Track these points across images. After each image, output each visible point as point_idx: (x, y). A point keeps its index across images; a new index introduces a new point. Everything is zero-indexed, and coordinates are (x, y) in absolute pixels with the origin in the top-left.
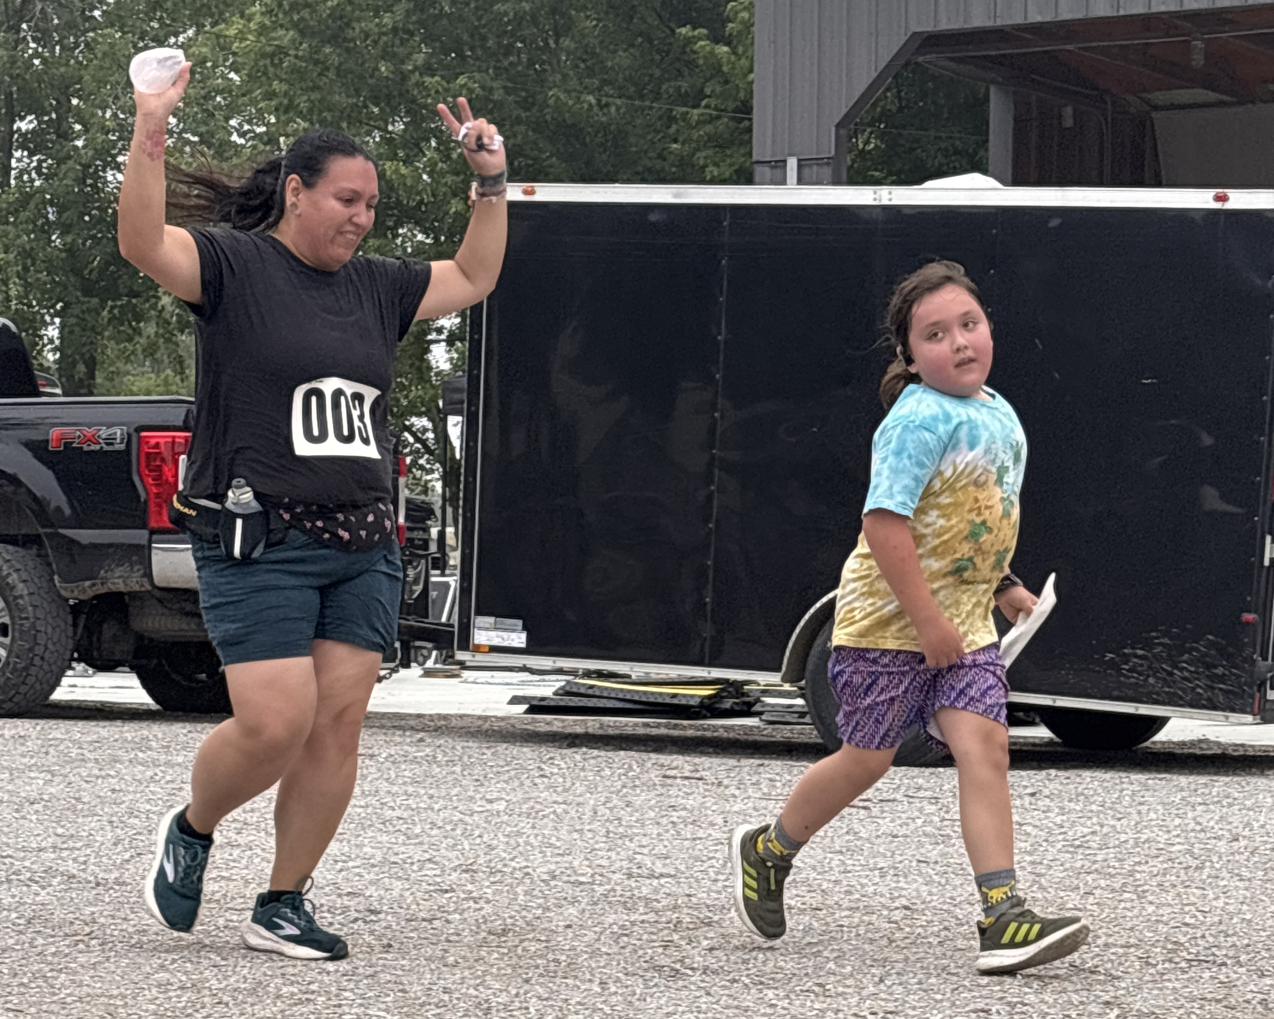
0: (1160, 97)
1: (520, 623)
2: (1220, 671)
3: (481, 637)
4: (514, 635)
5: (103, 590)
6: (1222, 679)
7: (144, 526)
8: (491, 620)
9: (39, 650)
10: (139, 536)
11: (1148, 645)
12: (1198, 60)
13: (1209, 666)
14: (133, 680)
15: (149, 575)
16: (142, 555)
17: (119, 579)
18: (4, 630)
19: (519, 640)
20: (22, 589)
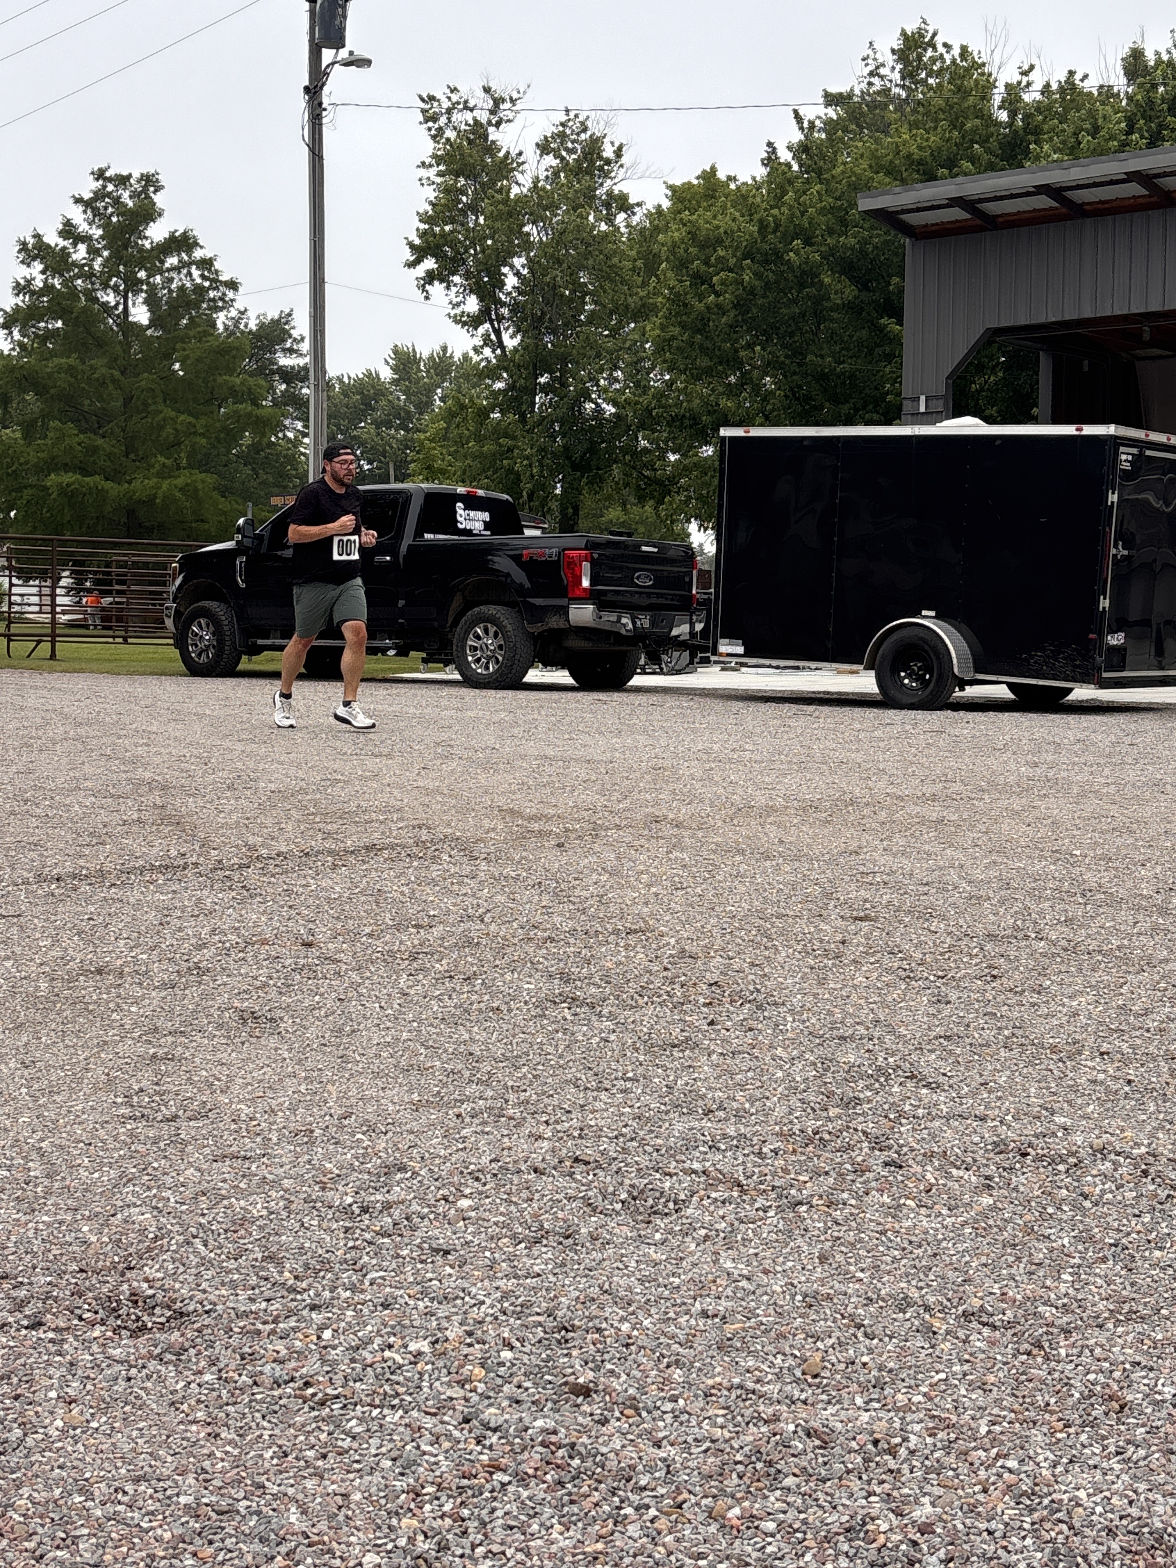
0: (1140, 352)
1: (741, 641)
2: (1078, 663)
3: (723, 649)
4: (738, 648)
5: (548, 628)
6: (1078, 667)
7: (565, 596)
8: (727, 640)
9: (517, 657)
10: (563, 602)
11: (1043, 650)
12: (1146, 337)
13: (1073, 660)
14: (566, 673)
15: (568, 620)
16: (564, 611)
17: (554, 622)
18: (500, 647)
19: (740, 650)
20: (509, 628)
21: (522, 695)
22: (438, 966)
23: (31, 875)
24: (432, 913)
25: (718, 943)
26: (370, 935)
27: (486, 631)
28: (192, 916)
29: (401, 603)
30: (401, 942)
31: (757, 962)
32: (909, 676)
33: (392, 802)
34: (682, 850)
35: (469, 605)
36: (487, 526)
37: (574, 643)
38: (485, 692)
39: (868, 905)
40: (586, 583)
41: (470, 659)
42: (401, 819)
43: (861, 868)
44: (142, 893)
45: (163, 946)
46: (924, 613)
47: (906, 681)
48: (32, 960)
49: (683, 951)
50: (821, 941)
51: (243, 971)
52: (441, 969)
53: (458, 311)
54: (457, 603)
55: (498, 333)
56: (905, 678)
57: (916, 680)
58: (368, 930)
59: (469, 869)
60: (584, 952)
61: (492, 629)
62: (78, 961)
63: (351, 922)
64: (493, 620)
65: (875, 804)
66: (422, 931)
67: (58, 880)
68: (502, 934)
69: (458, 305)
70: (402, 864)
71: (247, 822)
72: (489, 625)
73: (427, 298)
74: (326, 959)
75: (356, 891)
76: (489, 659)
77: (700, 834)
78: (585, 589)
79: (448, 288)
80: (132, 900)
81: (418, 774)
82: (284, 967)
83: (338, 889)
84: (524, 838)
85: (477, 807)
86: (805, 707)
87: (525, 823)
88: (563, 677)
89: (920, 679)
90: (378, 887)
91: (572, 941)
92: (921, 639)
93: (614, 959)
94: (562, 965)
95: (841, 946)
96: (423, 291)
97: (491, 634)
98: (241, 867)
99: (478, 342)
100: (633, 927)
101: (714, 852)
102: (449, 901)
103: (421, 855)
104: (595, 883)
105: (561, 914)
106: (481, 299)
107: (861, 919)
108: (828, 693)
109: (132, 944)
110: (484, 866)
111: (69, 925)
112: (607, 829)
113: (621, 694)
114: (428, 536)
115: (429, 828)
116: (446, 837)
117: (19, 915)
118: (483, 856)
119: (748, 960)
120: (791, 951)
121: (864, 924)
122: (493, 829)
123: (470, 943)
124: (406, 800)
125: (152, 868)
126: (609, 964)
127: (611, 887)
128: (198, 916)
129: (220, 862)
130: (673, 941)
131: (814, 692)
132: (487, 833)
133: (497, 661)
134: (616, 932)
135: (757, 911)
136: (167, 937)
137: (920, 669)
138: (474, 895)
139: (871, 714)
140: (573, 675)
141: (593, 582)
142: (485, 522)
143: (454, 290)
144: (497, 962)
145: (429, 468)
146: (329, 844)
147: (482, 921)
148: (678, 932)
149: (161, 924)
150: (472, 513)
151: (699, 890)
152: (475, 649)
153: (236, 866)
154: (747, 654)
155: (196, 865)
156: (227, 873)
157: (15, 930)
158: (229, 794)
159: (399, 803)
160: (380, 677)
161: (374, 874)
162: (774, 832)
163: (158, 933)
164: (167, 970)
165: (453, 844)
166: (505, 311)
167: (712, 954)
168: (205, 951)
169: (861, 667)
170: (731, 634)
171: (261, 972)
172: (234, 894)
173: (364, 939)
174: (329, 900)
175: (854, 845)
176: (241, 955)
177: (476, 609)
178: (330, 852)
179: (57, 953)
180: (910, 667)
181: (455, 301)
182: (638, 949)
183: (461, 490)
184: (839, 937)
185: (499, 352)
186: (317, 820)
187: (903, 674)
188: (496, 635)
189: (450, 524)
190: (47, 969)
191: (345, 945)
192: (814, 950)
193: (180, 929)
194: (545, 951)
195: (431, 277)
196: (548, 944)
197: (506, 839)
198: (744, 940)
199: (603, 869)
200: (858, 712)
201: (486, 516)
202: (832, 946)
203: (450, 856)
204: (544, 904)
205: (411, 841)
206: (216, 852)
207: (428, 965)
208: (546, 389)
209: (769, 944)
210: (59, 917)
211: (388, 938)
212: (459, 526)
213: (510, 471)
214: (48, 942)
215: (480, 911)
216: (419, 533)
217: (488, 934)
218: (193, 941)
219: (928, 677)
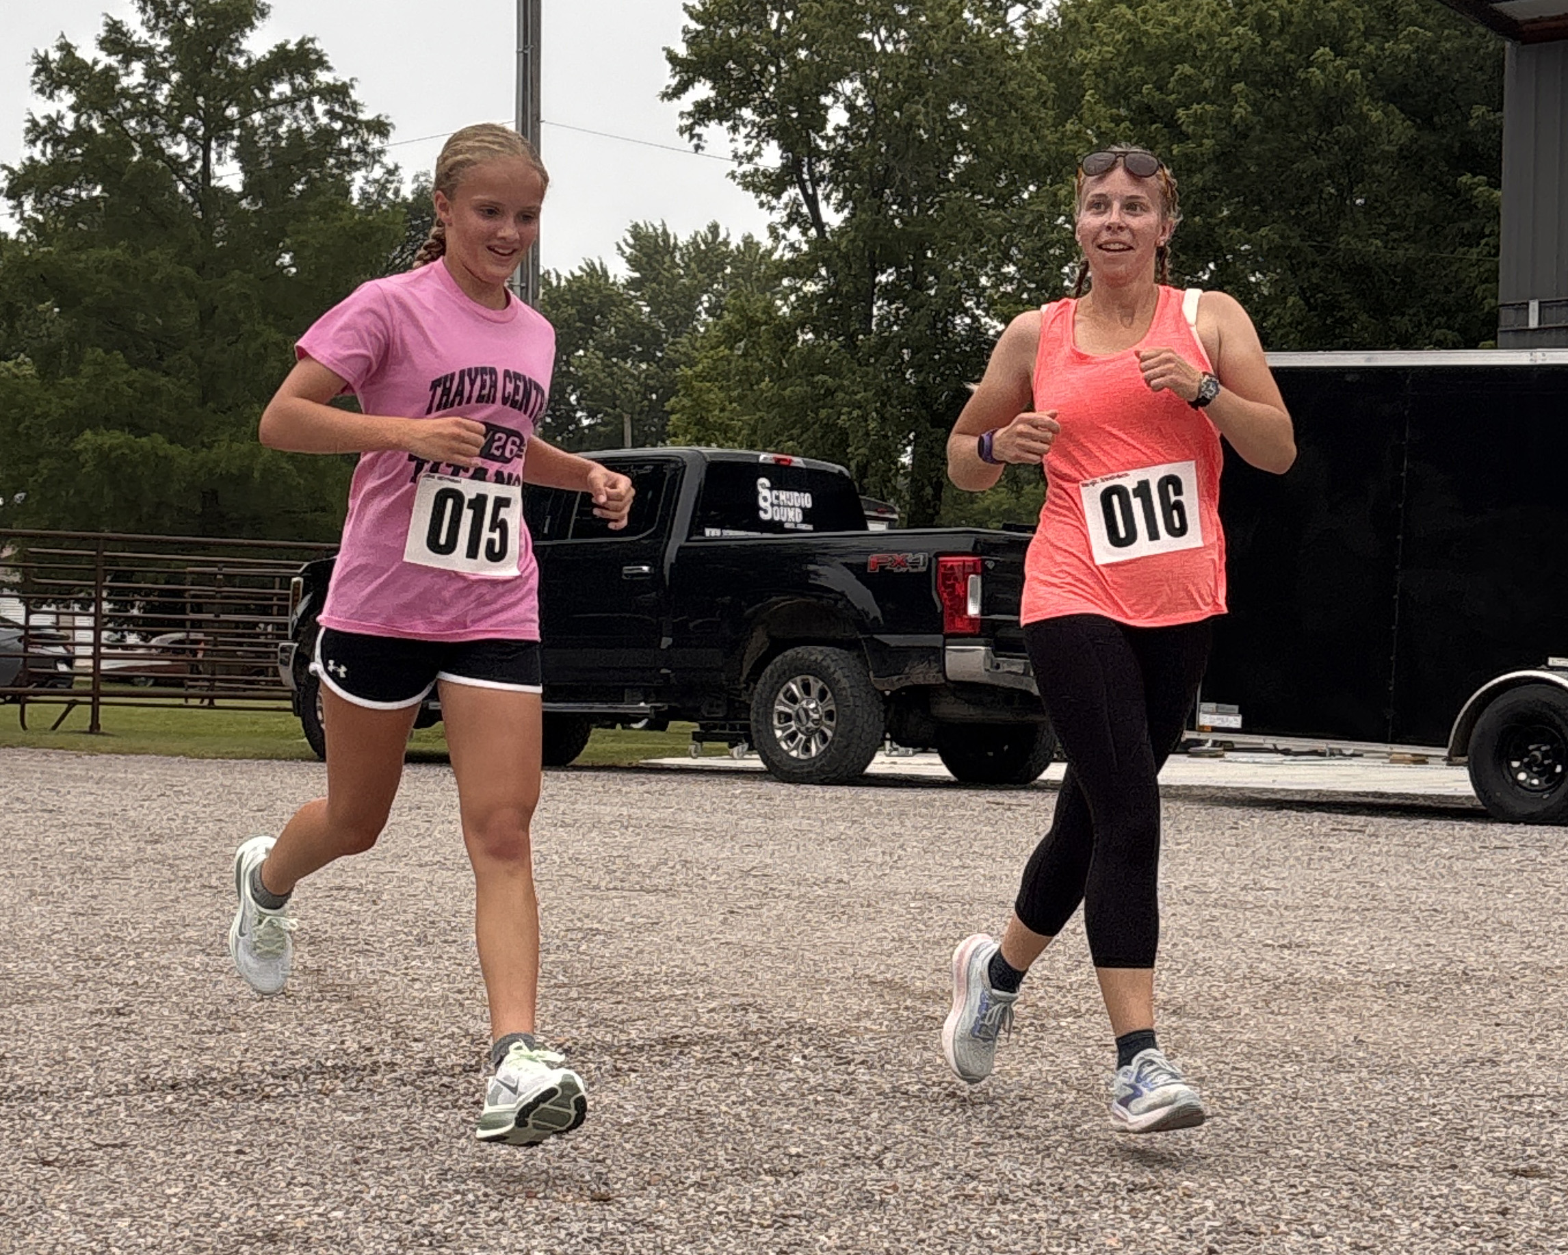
1: (1236, 708)
3: (1205, 720)
4: (1231, 718)
5: (908, 684)
7: (939, 631)
8: (1213, 705)
9: (857, 732)
10: (935, 640)
14: (937, 759)
15: (943, 671)
16: (938, 655)
17: (920, 674)
18: (830, 715)
19: (1235, 721)
20: (845, 683)
21: (868, 793)
22: (823, 1238)
23: (131, 1078)
24: (793, 1150)
25: (1288, 1210)
26: (700, 1185)
27: (806, 688)
28: (402, 1149)
29: (666, 642)
30: (754, 1198)
31: (1364, 1244)
32: (1526, 767)
33: (690, 966)
34: (1192, 1053)
35: (778, 646)
36: (808, 515)
37: (952, 710)
38: (803, 789)
39: (1530, 1151)
40: (973, 610)
41: (779, 733)
42: (711, 996)
43: (1506, 1089)
44: (313, 1109)
45: (368, 1198)
46: (1552, 661)
47: (1522, 776)
48: (159, 1217)
49: (1234, 1222)
50: (1465, 1209)
51: (504, 1241)
52: (830, 1243)
53: (748, 168)
54: (758, 641)
55: (812, 201)
56: (1519, 770)
57: (1539, 775)
58: (694, 1177)
59: (839, 1079)
60: (1063, 1219)
61: (816, 685)
62: (233, 1219)
63: (664, 1163)
64: (818, 671)
65: (1506, 980)
66: (783, 1180)
67: (173, 1087)
68: (918, 1186)
69: (750, 158)
70: (727, 1070)
71: (460, 997)
72: (811, 679)
73: (698, 147)
74: (635, 1223)
75: (662, 1111)
76: (810, 734)
77: (1217, 1027)
78: (972, 620)
79: (734, 129)
80: (299, 1121)
81: (725, 921)
82: (571, 1235)
83: (629, 1108)
84: (922, 1028)
85: (832, 978)
86: (1349, 818)
87: (918, 1004)
88: (931, 765)
89: (1546, 772)
90: (694, 1105)
91: (1038, 1201)
92: (1548, 705)
93: (1120, 1234)
94: (1031, 1241)
95: (1499, 1218)
96: (692, 137)
97: (815, 692)
98: (467, 1069)
99: (780, 216)
100: (1138, 1180)
101: (1248, 1057)
102: (818, 1132)
103: (755, 1054)
104: (1056, 1106)
105: (1009, 1157)
106: (785, 147)
107: (1525, 1174)
108: (1382, 795)
109: (316, 1193)
110: (862, 1074)
111: (207, 1162)
112: (1057, 1016)
113: (1031, 794)
114: (711, 532)
115: (759, 1010)
116: (791, 1025)
117: (124, 1144)
118: (859, 1058)
119: (1348, 1240)
120: (1416, 1225)
121: (1532, 1182)
122: (868, 1014)
123: (868, 1201)
124: (712, 965)
125: (322, 1071)
126: (1112, 1242)
127: (1085, 1113)
128: (411, 1149)
129: (430, 1061)
130: (1209, 1204)
131: (1356, 794)
132: (858, 1020)
133: (824, 738)
134: (1111, 1188)
135: (1342, 1157)
136: (370, 1182)
137: (1545, 755)
138: (856, 1122)
139: (1464, 829)
140: (947, 761)
141: (985, 609)
142: (804, 510)
143: (743, 131)
144: (922, 1235)
145: (702, 423)
146: (600, 1034)
147: (881, 1166)
148: (1214, 1190)
149: (356, 1162)
150: (783, 495)
151: (1234, 1119)
152: (788, 717)
153: (458, 1070)
154: (1245, 729)
155: (392, 1065)
156: (446, 1080)
157: (120, 1168)
158: (421, 951)
159: (702, 969)
160: (625, 763)
161: (683, 1085)
162: (1344, 1027)
163: (353, 1175)
164: (380, 1236)
165: (805, 1038)
166: (824, 167)
167: (1283, 1228)
168: (436, 1207)
169: (1444, 752)
170: (1220, 696)
171: (534, 1242)
172: (463, 1113)
173: (691, 1191)
174: (620, 1127)
175: (1485, 1051)
176: (494, 1214)
177: (790, 653)
178: (606, 1048)
179: (195, 1206)
180: (1527, 753)
181: (742, 148)
182: (1154, 1216)
183: (763, 457)
184: (1493, 1204)
185: (813, 232)
186: (574, 994)
187: (1516, 764)
188: (822, 695)
189: (747, 514)
190: (187, 1233)
191: (662, 1202)
192: (1456, 1225)
193: (388, 1171)
194: (996, 1217)
195: (703, 112)
196: (999, 1206)
197: (890, 1031)
198: (1331, 1206)
199: (1064, 1082)
200: (1439, 827)
201: (806, 500)
202: (1486, 1218)
203: (804, 1057)
204: (976, 1138)
205: (734, 1031)
206: (421, 1045)
207: (807, 1237)
208: (890, 293)
209: (1377, 1214)
210: (188, 1148)
211: (730, 1190)
212: (762, 515)
213: (829, 427)
214: (179, 1189)
215: (874, 1148)
216: (696, 527)
217: (895, 1188)
218: (413, 1190)
219: (1559, 769)
